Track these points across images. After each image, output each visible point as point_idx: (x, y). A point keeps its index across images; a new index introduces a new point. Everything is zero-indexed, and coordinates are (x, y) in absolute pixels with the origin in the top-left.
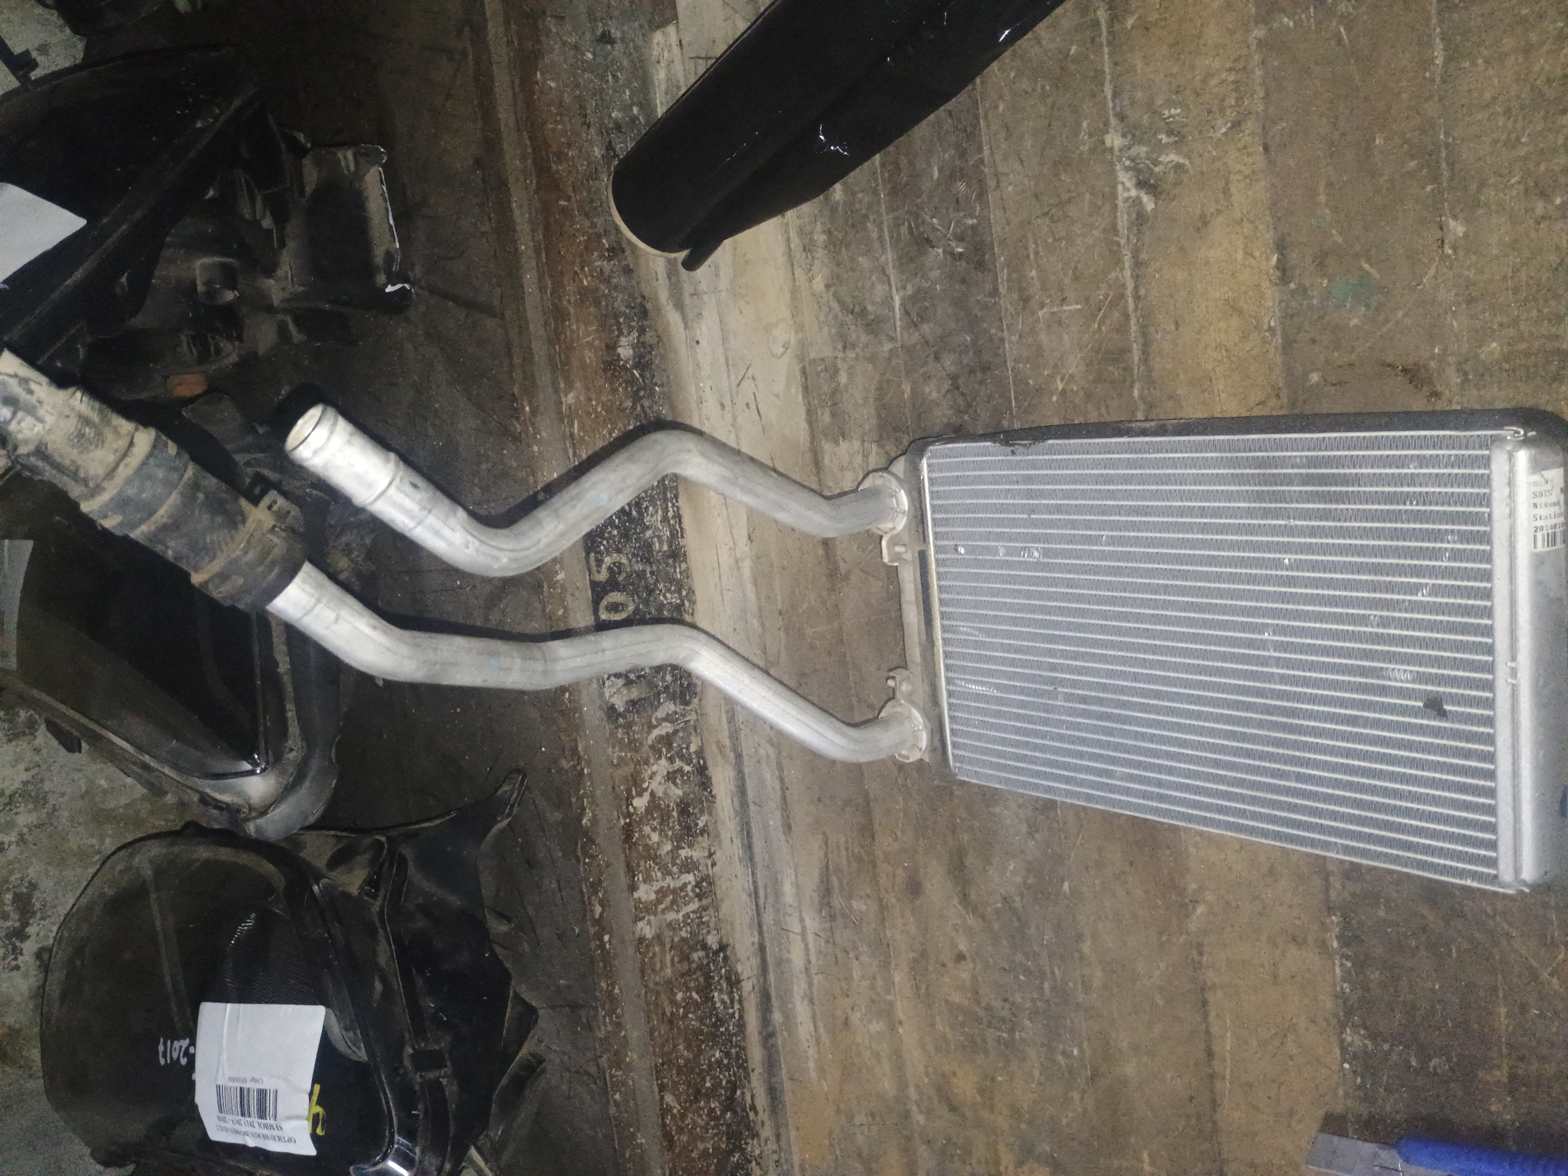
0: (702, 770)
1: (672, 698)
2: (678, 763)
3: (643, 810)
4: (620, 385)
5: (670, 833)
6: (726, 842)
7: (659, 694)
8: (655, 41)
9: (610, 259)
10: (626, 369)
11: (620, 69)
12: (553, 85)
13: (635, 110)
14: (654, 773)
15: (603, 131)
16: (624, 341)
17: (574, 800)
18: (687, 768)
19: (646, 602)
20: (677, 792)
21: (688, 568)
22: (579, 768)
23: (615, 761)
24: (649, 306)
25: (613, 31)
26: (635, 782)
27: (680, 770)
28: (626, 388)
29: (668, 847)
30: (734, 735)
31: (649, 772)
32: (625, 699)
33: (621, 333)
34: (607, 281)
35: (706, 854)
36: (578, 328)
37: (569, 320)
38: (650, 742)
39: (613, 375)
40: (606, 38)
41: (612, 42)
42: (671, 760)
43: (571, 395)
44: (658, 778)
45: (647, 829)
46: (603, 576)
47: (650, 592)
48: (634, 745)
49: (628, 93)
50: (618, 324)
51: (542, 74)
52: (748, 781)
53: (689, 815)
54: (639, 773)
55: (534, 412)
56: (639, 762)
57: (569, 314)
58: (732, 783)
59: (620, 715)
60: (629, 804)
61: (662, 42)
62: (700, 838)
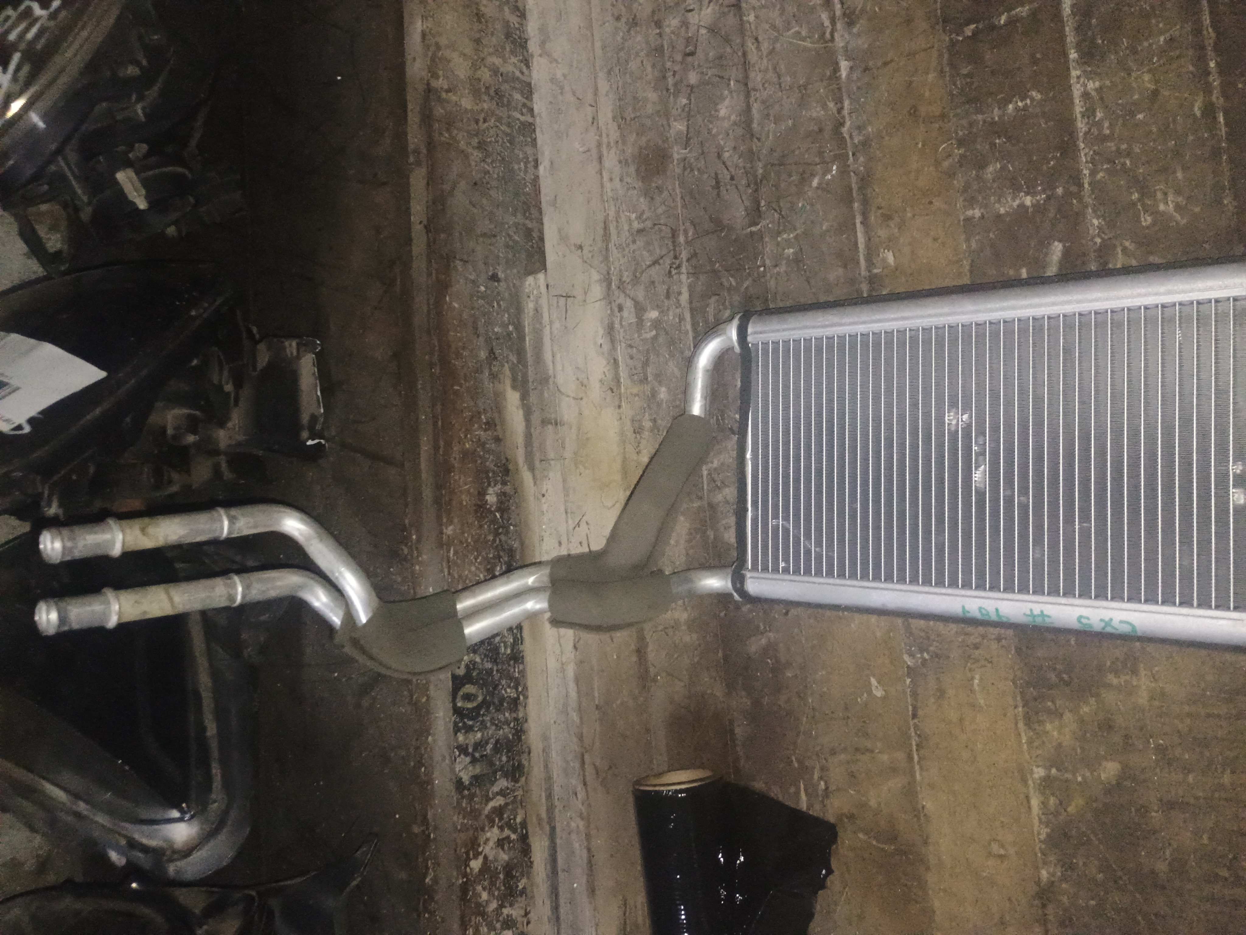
0: (524, 838)
1: (506, 775)
2: (507, 832)
3: (477, 870)
4: (486, 523)
5: (496, 893)
6: (539, 902)
7: (495, 773)
8: (527, 283)
9: (485, 430)
10: (491, 512)
11: (503, 299)
12: (456, 305)
13: (511, 328)
14: (488, 840)
15: (488, 340)
16: (491, 490)
17: (420, 860)
18: (513, 837)
19: (492, 694)
20: (504, 857)
21: (524, 669)
22: (427, 832)
23: (459, 827)
24: (511, 467)
25: (499, 274)
26: (473, 846)
27: (508, 837)
28: (489, 526)
29: (494, 905)
30: (550, 810)
31: (485, 838)
32: (470, 774)
33: (489, 485)
34: (483, 445)
35: (522, 912)
36: (460, 479)
37: (454, 471)
38: (486, 812)
39: (481, 514)
40: (494, 278)
41: (498, 280)
42: (501, 828)
43: (450, 528)
44: (491, 844)
45: (479, 888)
46: (461, 672)
47: (495, 687)
48: (474, 814)
49: (506, 316)
50: (488, 478)
51: (450, 298)
52: (558, 850)
53: (513, 877)
54: (476, 838)
55: (419, 540)
56: (477, 828)
57: (453, 467)
58: (546, 851)
59: (465, 788)
60: (467, 865)
61: (533, 283)
62: (519, 899)
